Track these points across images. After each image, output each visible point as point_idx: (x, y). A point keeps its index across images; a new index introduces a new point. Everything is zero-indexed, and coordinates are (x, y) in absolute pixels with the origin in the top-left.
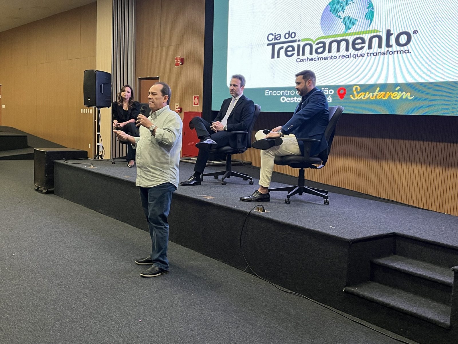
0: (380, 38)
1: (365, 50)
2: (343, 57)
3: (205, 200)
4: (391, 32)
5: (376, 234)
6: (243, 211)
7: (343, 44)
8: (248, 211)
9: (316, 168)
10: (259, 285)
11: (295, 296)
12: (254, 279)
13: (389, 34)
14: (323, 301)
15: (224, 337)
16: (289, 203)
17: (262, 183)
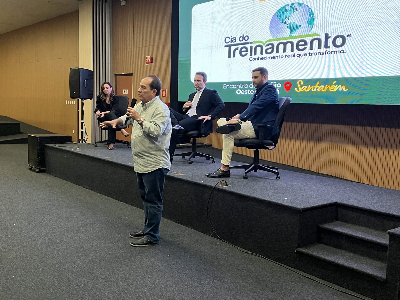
0: (320, 40)
1: (308, 51)
2: (289, 56)
3: (176, 177)
4: (329, 36)
5: (322, 204)
6: (209, 186)
7: (289, 46)
8: (214, 185)
9: (268, 149)
10: (224, 248)
11: (254, 256)
12: (219, 243)
13: (327, 37)
14: (279, 260)
15: (198, 292)
16: (247, 178)
17: (224, 162)
